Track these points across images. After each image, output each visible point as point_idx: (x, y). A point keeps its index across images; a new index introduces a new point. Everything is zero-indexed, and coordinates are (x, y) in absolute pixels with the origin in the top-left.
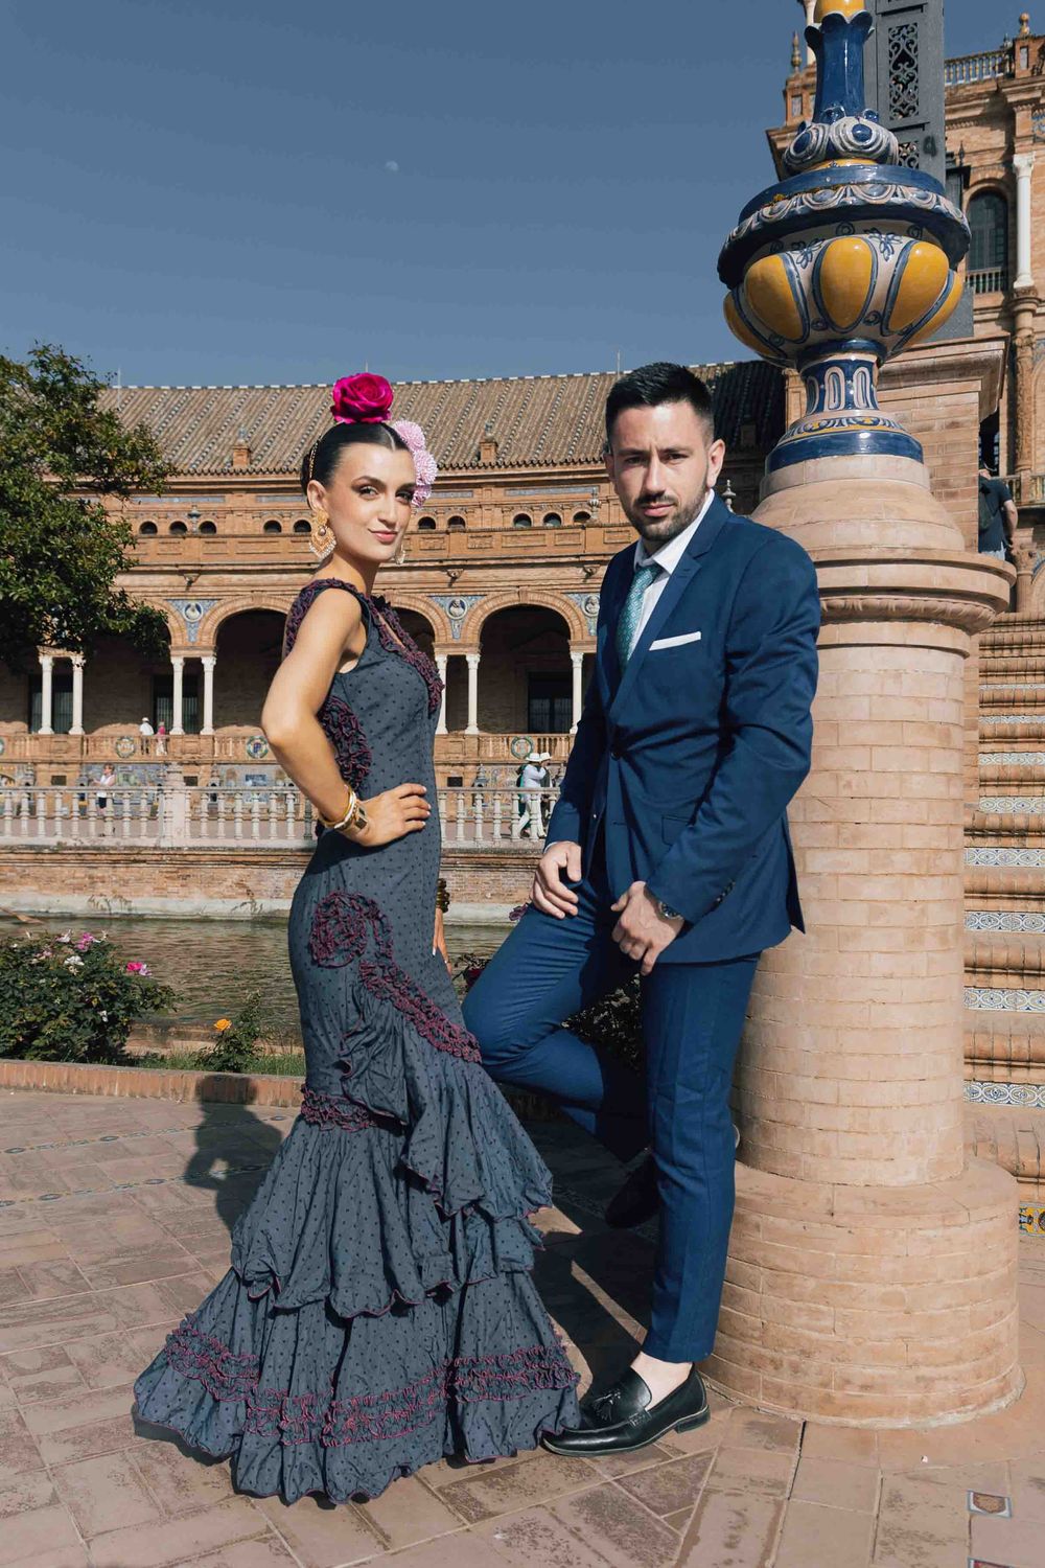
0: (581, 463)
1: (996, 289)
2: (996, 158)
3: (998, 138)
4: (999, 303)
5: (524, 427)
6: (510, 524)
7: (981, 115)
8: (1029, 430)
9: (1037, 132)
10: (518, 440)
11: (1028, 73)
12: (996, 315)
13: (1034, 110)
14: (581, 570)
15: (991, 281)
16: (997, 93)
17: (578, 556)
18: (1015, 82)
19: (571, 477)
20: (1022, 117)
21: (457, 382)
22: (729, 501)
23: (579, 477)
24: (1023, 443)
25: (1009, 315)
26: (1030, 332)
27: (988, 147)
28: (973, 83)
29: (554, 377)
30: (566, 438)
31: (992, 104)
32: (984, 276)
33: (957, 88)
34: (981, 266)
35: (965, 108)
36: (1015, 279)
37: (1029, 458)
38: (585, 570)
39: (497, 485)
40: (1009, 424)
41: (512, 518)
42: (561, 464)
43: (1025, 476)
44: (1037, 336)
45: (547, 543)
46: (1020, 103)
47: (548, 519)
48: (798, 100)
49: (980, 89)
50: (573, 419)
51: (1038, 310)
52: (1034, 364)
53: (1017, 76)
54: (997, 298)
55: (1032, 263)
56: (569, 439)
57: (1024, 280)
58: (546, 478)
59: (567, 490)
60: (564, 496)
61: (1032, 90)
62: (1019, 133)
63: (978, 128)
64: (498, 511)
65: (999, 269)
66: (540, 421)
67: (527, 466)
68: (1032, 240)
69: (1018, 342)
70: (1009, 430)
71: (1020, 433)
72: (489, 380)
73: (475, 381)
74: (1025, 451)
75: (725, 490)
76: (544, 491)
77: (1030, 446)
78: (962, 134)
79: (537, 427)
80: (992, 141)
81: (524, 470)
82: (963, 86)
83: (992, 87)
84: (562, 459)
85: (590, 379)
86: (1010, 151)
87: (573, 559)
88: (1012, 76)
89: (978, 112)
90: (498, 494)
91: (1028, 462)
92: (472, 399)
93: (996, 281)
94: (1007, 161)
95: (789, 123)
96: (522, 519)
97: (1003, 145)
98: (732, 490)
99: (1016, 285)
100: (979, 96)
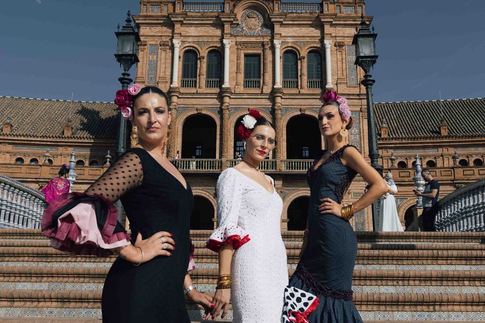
0: (50, 138)
1: (217, 87)
2: (217, 39)
3: (218, 32)
4: (218, 92)
5: (29, 120)
6: (13, 162)
7: (212, 23)
8: (227, 142)
9: (232, 33)
10: (24, 125)
11: (229, 12)
12: (216, 97)
13: (231, 25)
14: (37, 185)
15: (215, 84)
16: (218, 16)
17: (36, 179)
18: (224, 14)
19: (45, 143)
20: (227, 26)
21: (4, 97)
22: (108, 160)
23: (49, 143)
24: (224, 147)
25: (221, 97)
26: (228, 104)
27: (215, 35)
28: (210, 12)
29: (50, 100)
30: (46, 126)
31: (216, 20)
32: (213, 81)
33: (204, 12)
34: (212, 78)
35: (207, 20)
36: (223, 84)
37: (227, 153)
38: (39, 185)
39: (9, 144)
40: (220, 138)
41: (15, 159)
42: (41, 137)
43: (224, 159)
44: (230, 106)
45: (22, 172)
46: (226, 21)
47: (32, 160)
48: (145, 7)
49: (212, 14)
50: (53, 119)
51: (231, 97)
52: (230, 117)
53: (225, 12)
54: (217, 90)
55: (229, 79)
56: (48, 127)
57: (226, 85)
58: (33, 142)
59: (43, 149)
60: (41, 151)
61: (230, 18)
62: (226, 32)
63: (212, 28)
64: (8, 155)
65: (218, 80)
66: (38, 117)
67: (24, 136)
68: (230, 71)
69: (223, 107)
70: (220, 141)
71: (223, 143)
72: (20, 98)
73: (13, 98)
74: (225, 150)
75: (107, 155)
76: (32, 148)
77: (227, 148)
78: (206, 29)
79: (35, 120)
80: (216, 33)
81: (22, 138)
82: (207, 12)
83: (216, 14)
84: (41, 135)
85: (66, 103)
86: (222, 38)
87: (34, 180)
88: (223, 12)
89: (211, 22)
90: (9, 148)
91: (227, 154)
92: (9, 105)
93: (217, 84)
94: (222, 42)
95: (141, 14)
96: (20, 160)
97: (220, 35)
98: (110, 155)
99: (223, 86)
100: (212, 17)
